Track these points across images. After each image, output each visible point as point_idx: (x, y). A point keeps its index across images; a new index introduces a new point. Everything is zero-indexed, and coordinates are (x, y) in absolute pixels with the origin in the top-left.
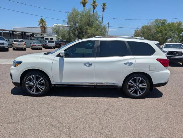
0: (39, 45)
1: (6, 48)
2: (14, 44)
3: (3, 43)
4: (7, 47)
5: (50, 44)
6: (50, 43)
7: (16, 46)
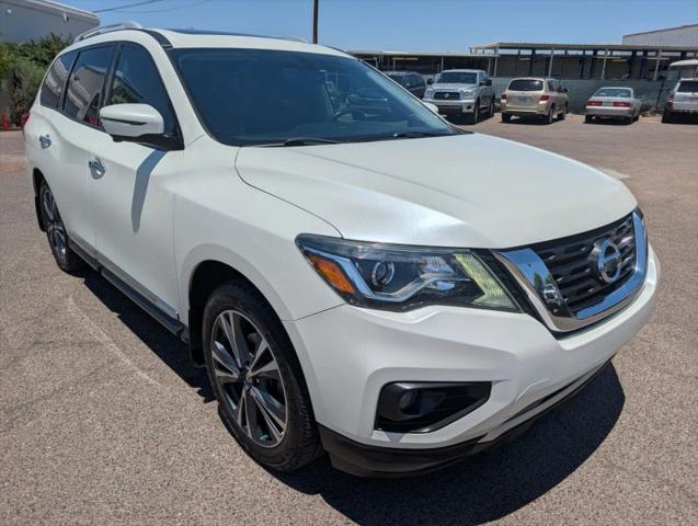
0: (616, 104)
1: (465, 110)
2: (504, 97)
3: (458, 94)
4: (469, 107)
5: (685, 98)
6: (689, 94)
7: (510, 107)
